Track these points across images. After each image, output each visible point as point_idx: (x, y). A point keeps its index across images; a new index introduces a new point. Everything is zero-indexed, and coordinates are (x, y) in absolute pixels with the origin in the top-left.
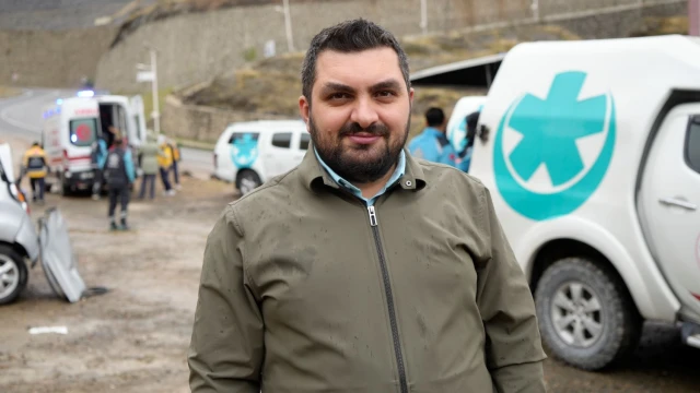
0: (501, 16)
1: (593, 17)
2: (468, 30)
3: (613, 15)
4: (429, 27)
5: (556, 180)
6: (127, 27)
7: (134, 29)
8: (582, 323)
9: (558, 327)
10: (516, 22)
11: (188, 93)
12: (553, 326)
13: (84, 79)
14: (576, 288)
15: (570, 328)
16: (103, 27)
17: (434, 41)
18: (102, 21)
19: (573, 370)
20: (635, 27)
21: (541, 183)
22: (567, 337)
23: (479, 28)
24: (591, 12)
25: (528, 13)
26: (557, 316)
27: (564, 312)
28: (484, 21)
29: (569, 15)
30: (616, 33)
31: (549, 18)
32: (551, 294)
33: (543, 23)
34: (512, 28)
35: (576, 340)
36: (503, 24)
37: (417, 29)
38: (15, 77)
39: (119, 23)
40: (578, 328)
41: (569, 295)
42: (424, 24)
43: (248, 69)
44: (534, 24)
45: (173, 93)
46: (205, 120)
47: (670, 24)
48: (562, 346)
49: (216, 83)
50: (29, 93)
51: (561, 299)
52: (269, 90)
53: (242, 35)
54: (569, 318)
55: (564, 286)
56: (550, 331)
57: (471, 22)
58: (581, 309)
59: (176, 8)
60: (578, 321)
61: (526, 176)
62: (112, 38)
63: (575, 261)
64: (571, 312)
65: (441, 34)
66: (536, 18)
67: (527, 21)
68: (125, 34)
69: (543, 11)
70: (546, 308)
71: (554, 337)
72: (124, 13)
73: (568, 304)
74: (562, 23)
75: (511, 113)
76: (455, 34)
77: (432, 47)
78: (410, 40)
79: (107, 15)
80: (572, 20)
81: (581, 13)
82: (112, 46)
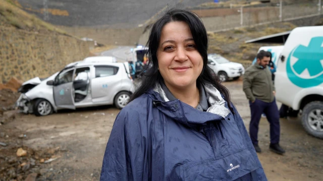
0: (268, 20)
1: (302, 19)
2: (256, 25)
3: (309, 18)
4: (243, 25)
5: (311, 75)
8: (320, 123)
9: (310, 124)
10: (274, 22)
12: (308, 124)
13: (135, 43)
14: (318, 111)
15: (315, 125)
16: (141, 27)
17: (245, 29)
18: (140, 25)
19: (317, 139)
20: (318, 22)
21: (305, 75)
22: (314, 127)
23: (260, 24)
24: (301, 17)
25: (278, 18)
26: (310, 120)
27: (313, 119)
28: (262, 22)
29: (292, 19)
30: (310, 24)
31: (285, 20)
32: (308, 113)
33: (283, 22)
34: (272, 24)
35: (318, 129)
36: (269, 22)
37: (239, 25)
38: (116, 43)
39: (146, 26)
40: (319, 125)
41: (315, 113)
42: (241, 23)
44: (280, 22)
48: (312, 131)
50: (120, 47)
51: (312, 114)
54: (315, 121)
55: (313, 111)
56: (308, 125)
57: (258, 22)
58: (320, 119)
60: (319, 122)
61: (300, 73)
62: (143, 30)
63: (319, 102)
64: (316, 119)
65: (247, 26)
66: (281, 20)
67: (277, 21)
68: (147, 29)
69: (283, 18)
70: (306, 117)
71: (309, 128)
72: (147, 23)
73: (315, 117)
74: (290, 21)
75: (293, 52)
76: (252, 26)
77: (244, 31)
78: (237, 28)
79: (142, 23)
80: (294, 20)
81: (297, 18)
82: (143, 33)
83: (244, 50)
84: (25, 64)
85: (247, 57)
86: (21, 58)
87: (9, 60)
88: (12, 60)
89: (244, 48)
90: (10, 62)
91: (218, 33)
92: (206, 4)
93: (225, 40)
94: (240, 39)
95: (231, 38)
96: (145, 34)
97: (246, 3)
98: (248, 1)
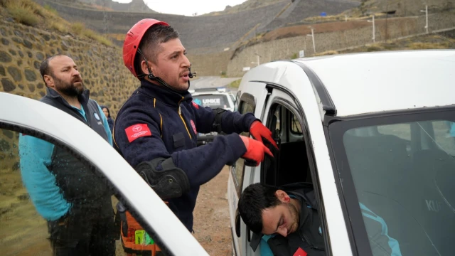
4: (376, 40)
6: (238, 50)
7: (242, 50)
10: (418, 34)
16: (227, 51)
17: (381, 45)
18: (227, 49)
25: (424, 30)
31: (434, 32)
33: (430, 34)
36: (412, 36)
39: (234, 49)
42: (374, 38)
44: (427, 35)
53: (286, 49)
59: (258, 41)
62: (231, 56)
66: (427, 32)
67: (423, 34)
68: (237, 53)
72: (235, 45)
76: (390, 42)
78: (369, 45)
79: (228, 47)
80: (446, 32)
81: (450, 29)
82: (232, 58)
91: (343, 51)
92: (310, 18)
96: (234, 60)
97: (363, 16)
98: (365, 14)
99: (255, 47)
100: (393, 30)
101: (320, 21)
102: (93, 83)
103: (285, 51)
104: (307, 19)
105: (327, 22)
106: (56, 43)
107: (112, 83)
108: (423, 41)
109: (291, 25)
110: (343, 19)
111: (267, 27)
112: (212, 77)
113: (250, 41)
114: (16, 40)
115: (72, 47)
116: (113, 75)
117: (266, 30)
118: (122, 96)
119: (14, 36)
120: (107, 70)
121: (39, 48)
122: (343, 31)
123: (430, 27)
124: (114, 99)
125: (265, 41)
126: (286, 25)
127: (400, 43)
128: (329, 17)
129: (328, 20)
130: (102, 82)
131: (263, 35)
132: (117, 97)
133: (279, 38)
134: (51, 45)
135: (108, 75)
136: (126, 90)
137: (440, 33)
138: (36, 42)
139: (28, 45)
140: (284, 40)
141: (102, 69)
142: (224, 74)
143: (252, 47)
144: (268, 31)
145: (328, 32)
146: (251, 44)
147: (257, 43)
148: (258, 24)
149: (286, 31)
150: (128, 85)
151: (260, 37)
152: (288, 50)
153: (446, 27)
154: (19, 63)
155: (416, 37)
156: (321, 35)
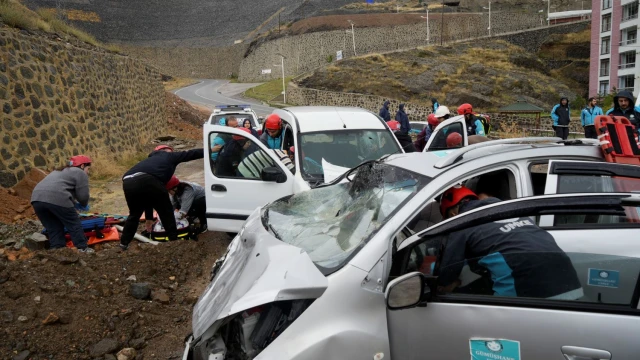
2: (452, 42)
4: (432, 42)
6: (254, 44)
7: (260, 45)
10: (478, 38)
11: (300, 80)
16: (239, 45)
17: (436, 49)
18: (239, 41)
24: (520, 31)
25: (486, 32)
29: (508, 33)
31: (497, 35)
36: (471, 39)
37: (423, 42)
38: (193, 73)
39: (249, 43)
42: (428, 39)
43: (332, 66)
44: (489, 39)
45: (292, 80)
46: (313, 96)
47: (566, 38)
49: (316, 74)
50: (203, 82)
52: (347, 78)
53: (320, 47)
59: (282, 33)
62: (244, 52)
66: (490, 35)
67: (485, 37)
68: (253, 49)
72: (250, 36)
76: (446, 45)
77: (435, 52)
78: (421, 48)
79: (241, 38)
80: (510, 36)
81: (515, 32)
82: (246, 56)
83: (446, 87)
84: (51, 124)
85: (456, 100)
86: (42, 107)
87: (11, 115)
88: (19, 115)
89: (445, 82)
90: (14, 119)
91: (390, 55)
92: (353, 5)
93: (406, 69)
94: (433, 67)
95: (415, 64)
96: (249, 58)
97: (419, 6)
98: (422, 3)
99: (278, 42)
100: (453, 30)
101: (365, 9)
102: (98, 96)
103: (318, 50)
104: (348, 6)
105: (374, 12)
106: (63, 53)
107: (114, 96)
108: (483, 47)
109: (327, 14)
110: (395, 8)
111: (296, 12)
112: (217, 81)
113: (271, 33)
114: (33, 55)
115: (76, 57)
116: (115, 87)
117: (293, 18)
118: (125, 110)
119: (31, 50)
120: (109, 81)
121: (52, 61)
122: (392, 27)
123: (493, 30)
124: (119, 115)
125: (292, 34)
126: (320, 14)
127: (458, 48)
128: (376, 4)
129: (376, 9)
130: (106, 96)
131: (289, 26)
132: (121, 111)
133: (310, 31)
134: (59, 57)
135: (110, 87)
136: (128, 103)
137: (503, 37)
138: (48, 55)
139: (43, 59)
140: (317, 34)
141: (105, 81)
142: (234, 77)
143: (273, 42)
144: (296, 21)
145: (373, 26)
146: (273, 37)
147: (281, 36)
148: (283, 9)
149: (320, 21)
150: (129, 98)
151: (284, 27)
152: (322, 48)
153: (511, 30)
154: (39, 78)
155: (477, 40)
156: (365, 30)
